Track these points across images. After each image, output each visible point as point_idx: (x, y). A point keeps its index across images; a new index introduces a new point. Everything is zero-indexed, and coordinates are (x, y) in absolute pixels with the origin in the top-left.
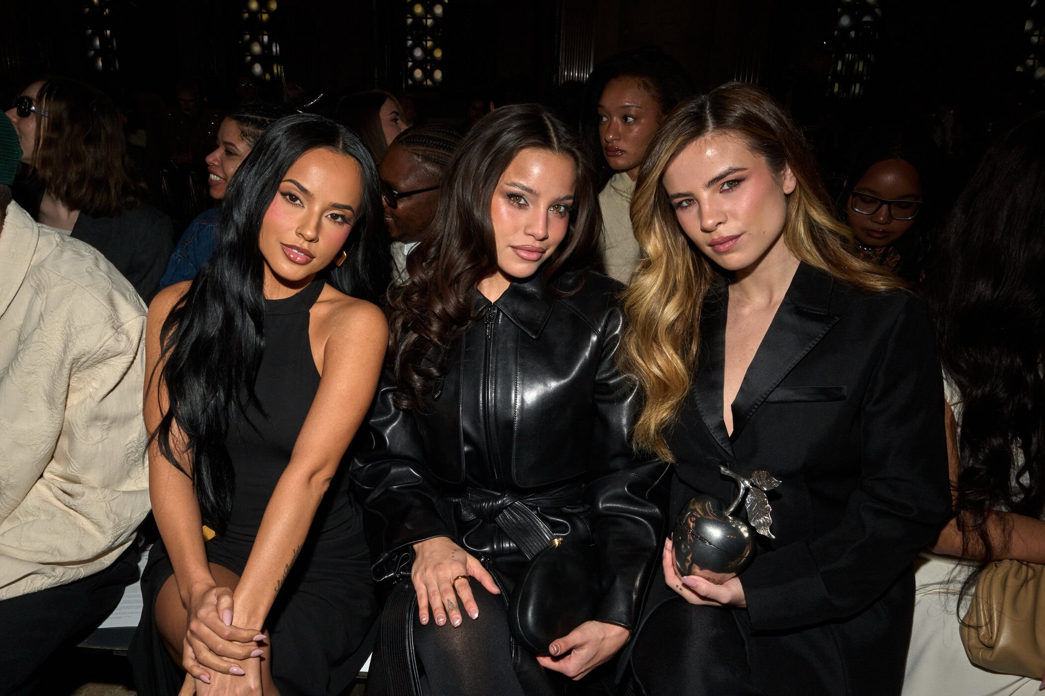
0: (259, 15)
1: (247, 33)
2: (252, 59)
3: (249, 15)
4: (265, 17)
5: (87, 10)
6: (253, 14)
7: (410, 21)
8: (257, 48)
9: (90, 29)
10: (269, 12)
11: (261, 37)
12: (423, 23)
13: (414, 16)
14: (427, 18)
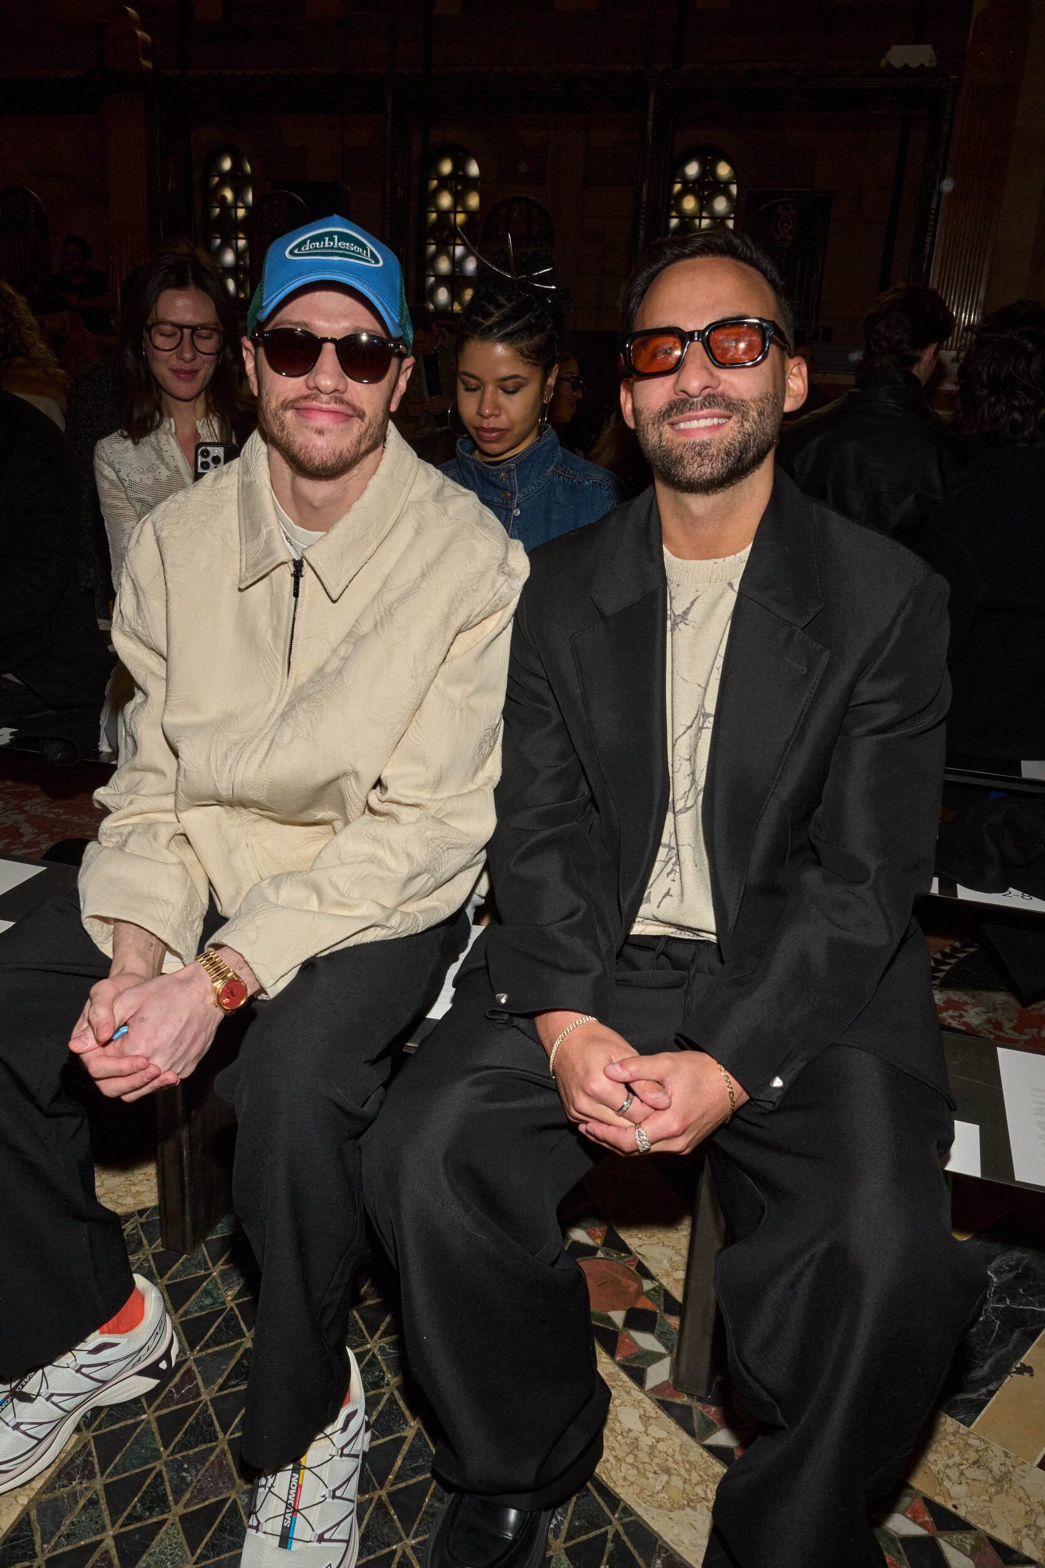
0: (452, 216)
1: (432, 242)
2: (436, 280)
3: (438, 216)
4: (460, 218)
5: (217, 210)
6: (443, 214)
7: (674, 222)
8: (444, 265)
9: (218, 238)
10: (466, 211)
11: (452, 247)
12: (694, 224)
13: (682, 216)
14: (701, 218)
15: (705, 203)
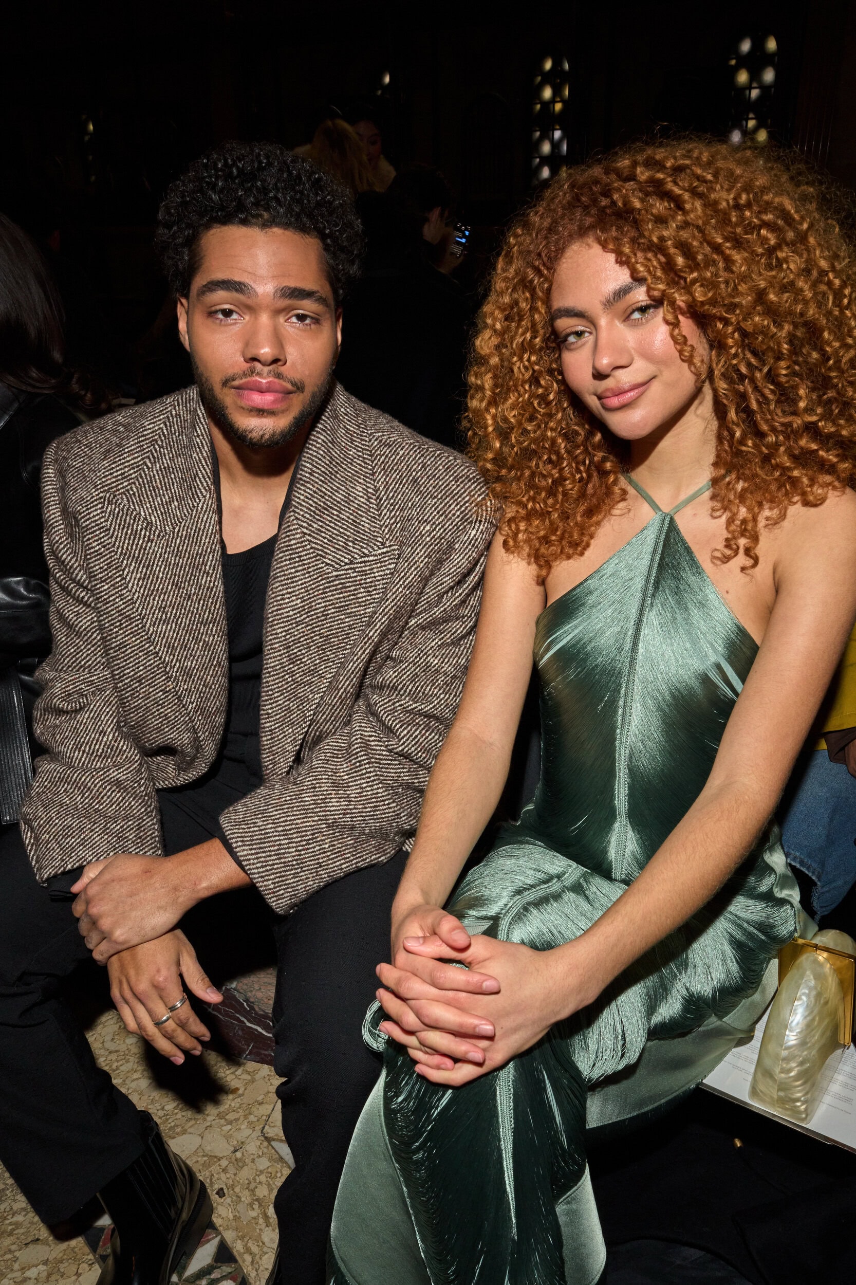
15: (755, 76)
